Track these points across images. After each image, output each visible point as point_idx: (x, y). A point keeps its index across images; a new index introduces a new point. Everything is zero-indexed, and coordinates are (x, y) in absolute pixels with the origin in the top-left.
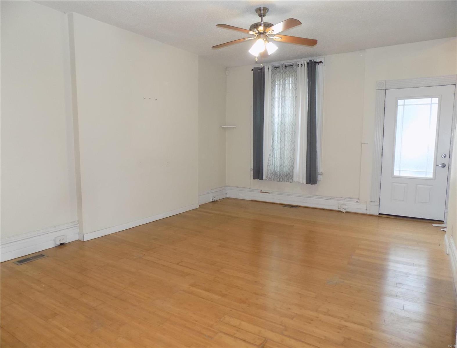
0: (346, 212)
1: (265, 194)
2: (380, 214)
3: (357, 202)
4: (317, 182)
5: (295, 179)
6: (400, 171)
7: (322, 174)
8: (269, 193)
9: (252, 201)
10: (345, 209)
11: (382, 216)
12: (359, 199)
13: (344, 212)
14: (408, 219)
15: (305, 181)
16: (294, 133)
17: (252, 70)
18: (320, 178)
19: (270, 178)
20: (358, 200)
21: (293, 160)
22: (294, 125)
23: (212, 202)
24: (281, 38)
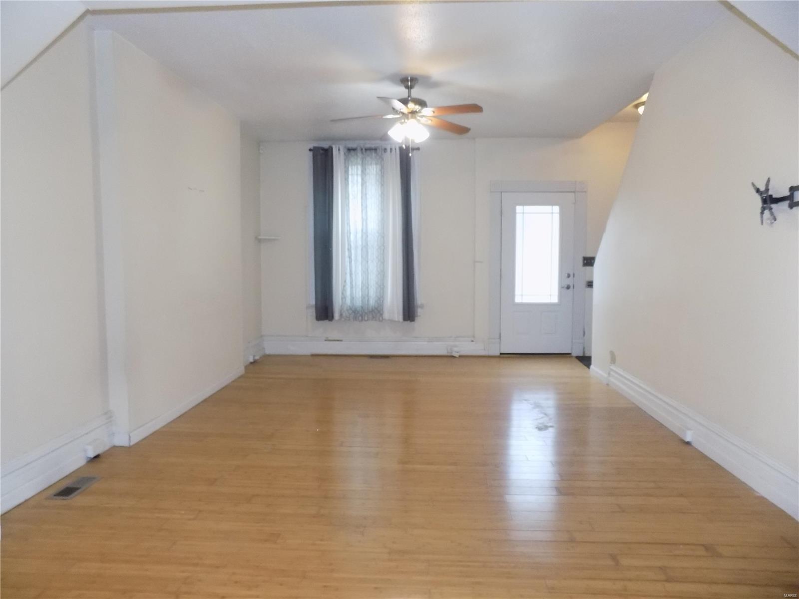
0: (460, 356)
1: (334, 342)
2: (501, 354)
3: (472, 341)
4: (416, 318)
5: (386, 316)
6: (522, 295)
7: (422, 307)
8: (341, 341)
9: (313, 355)
10: (458, 352)
11: (504, 356)
12: (474, 337)
13: (458, 356)
14: (535, 356)
15: (401, 318)
16: (383, 248)
17: (310, 150)
18: (419, 311)
19: (347, 317)
20: (473, 339)
21: (382, 287)
22: (383, 236)
23: (251, 363)
24: (432, 120)
